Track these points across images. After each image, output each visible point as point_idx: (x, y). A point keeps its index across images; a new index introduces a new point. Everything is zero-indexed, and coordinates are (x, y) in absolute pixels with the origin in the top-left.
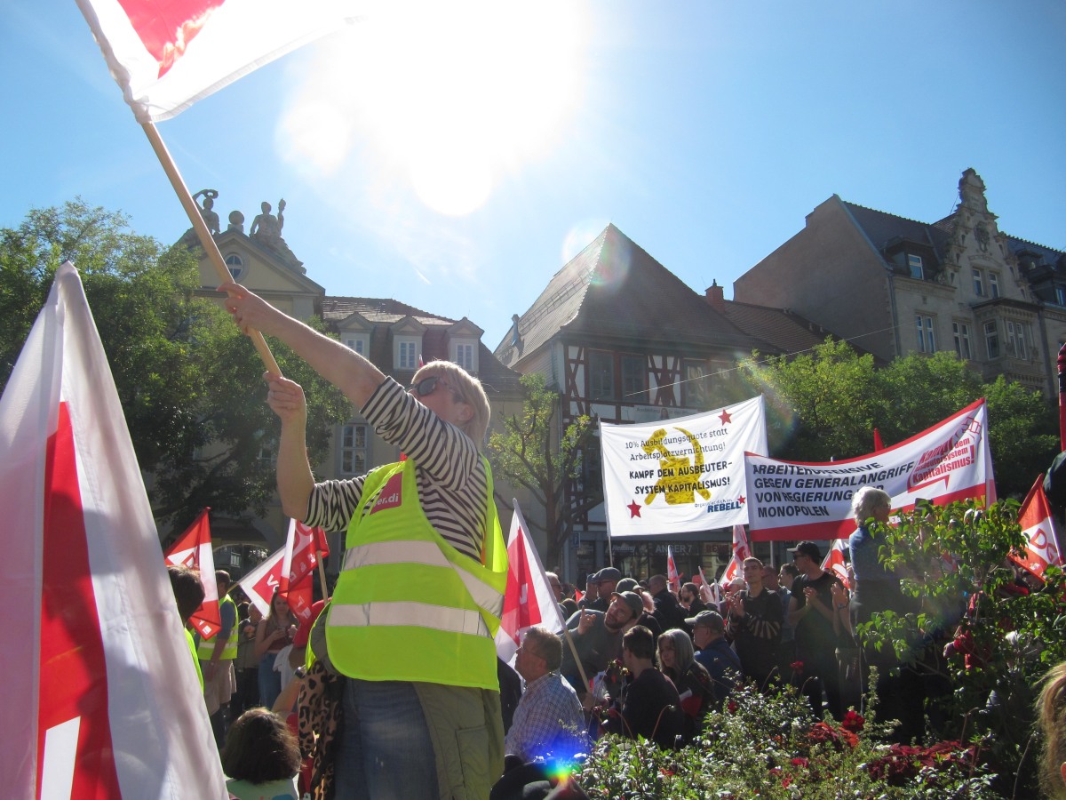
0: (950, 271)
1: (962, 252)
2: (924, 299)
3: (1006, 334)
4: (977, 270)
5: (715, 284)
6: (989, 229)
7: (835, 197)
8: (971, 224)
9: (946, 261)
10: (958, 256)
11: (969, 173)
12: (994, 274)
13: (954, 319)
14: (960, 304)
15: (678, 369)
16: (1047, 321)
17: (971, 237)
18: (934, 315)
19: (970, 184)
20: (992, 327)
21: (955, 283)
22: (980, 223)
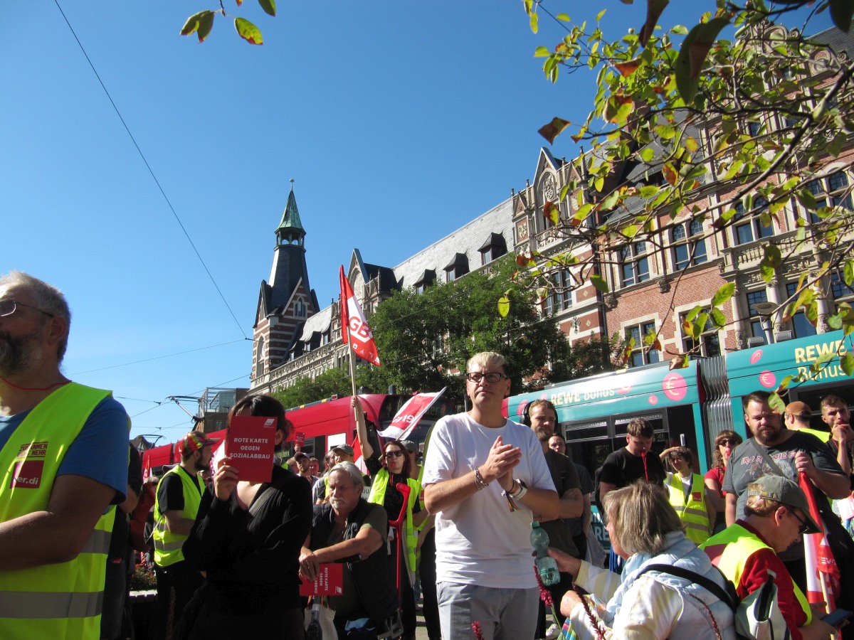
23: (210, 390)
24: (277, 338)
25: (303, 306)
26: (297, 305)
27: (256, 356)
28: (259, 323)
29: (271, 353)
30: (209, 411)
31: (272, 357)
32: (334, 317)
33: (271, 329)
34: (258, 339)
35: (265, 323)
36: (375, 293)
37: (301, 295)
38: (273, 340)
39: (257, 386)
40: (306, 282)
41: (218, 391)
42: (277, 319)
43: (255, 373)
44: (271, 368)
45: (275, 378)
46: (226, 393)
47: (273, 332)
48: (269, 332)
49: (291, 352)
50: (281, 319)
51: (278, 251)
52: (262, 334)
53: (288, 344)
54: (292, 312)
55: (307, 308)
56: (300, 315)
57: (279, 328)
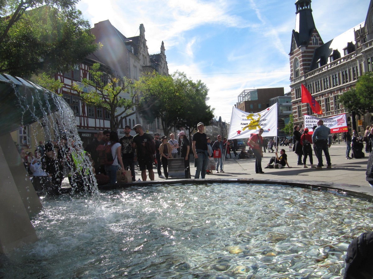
0: (139, 54)
2: (135, 62)
4: (143, 55)
6: (145, 44)
8: (143, 41)
10: (140, 50)
11: (142, 25)
12: (145, 58)
13: (139, 69)
14: (141, 65)
17: (142, 45)
18: (136, 67)
19: (142, 28)
21: (140, 58)
22: (144, 42)
23: (246, 91)
24: (306, 57)
25: (316, 40)
26: (313, 39)
27: (293, 68)
28: (293, 52)
29: (303, 65)
30: (246, 100)
31: (305, 67)
32: (359, 37)
33: (302, 53)
34: (293, 60)
35: (298, 50)
37: (315, 34)
38: (304, 58)
39: (295, 83)
41: (249, 91)
42: (304, 48)
43: (293, 76)
44: (305, 73)
45: (309, 77)
46: (253, 92)
47: (304, 54)
48: (301, 55)
49: (318, 63)
50: (307, 48)
51: (298, 14)
54: (312, 43)
55: (318, 40)
56: (316, 44)
57: (306, 52)
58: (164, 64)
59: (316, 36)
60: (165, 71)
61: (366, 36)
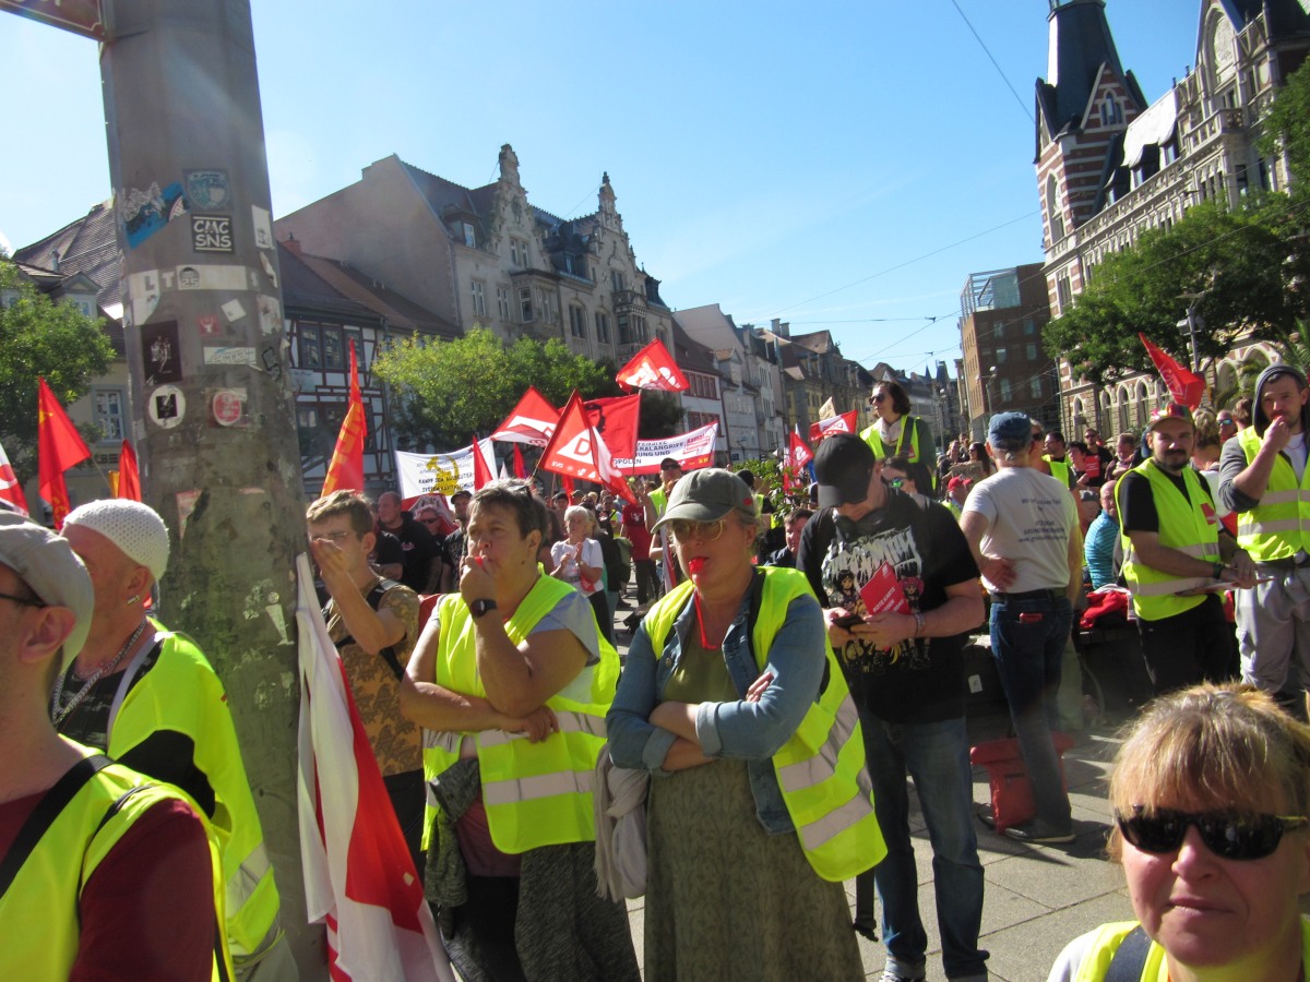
0: (494, 241)
1: (503, 223)
2: (477, 266)
3: (538, 300)
4: (514, 240)
5: (292, 238)
6: (521, 202)
7: (395, 157)
8: (509, 197)
9: (492, 231)
10: (500, 227)
11: (507, 148)
12: (525, 244)
13: (498, 285)
14: (502, 271)
15: (295, 331)
16: (562, 288)
17: (509, 209)
18: (484, 281)
19: (507, 157)
20: (526, 294)
21: (498, 253)
22: (515, 197)
23: (975, 278)
24: (1078, 171)
25: (1116, 106)
26: (1104, 106)
27: (1046, 210)
28: (1042, 154)
29: (1071, 199)
30: (980, 309)
31: (1075, 204)
32: (1182, 111)
33: (1066, 158)
34: (1045, 181)
35: (1053, 151)
36: (1262, 46)
37: (1109, 87)
38: (1072, 176)
39: (1057, 258)
40: (1113, 61)
41: (987, 277)
42: (1072, 140)
43: (1049, 236)
44: (1076, 224)
45: (1087, 239)
46: (1001, 277)
47: (1070, 162)
48: (1062, 166)
49: (1108, 189)
50: (1081, 138)
51: (1055, 19)
52: (1051, 171)
53: (1098, 177)
54: (1098, 120)
55: (1123, 107)
56: (1113, 122)
57: (1079, 153)
58: (615, 243)
59: (1114, 94)
60: (616, 264)
61: (1200, 103)
